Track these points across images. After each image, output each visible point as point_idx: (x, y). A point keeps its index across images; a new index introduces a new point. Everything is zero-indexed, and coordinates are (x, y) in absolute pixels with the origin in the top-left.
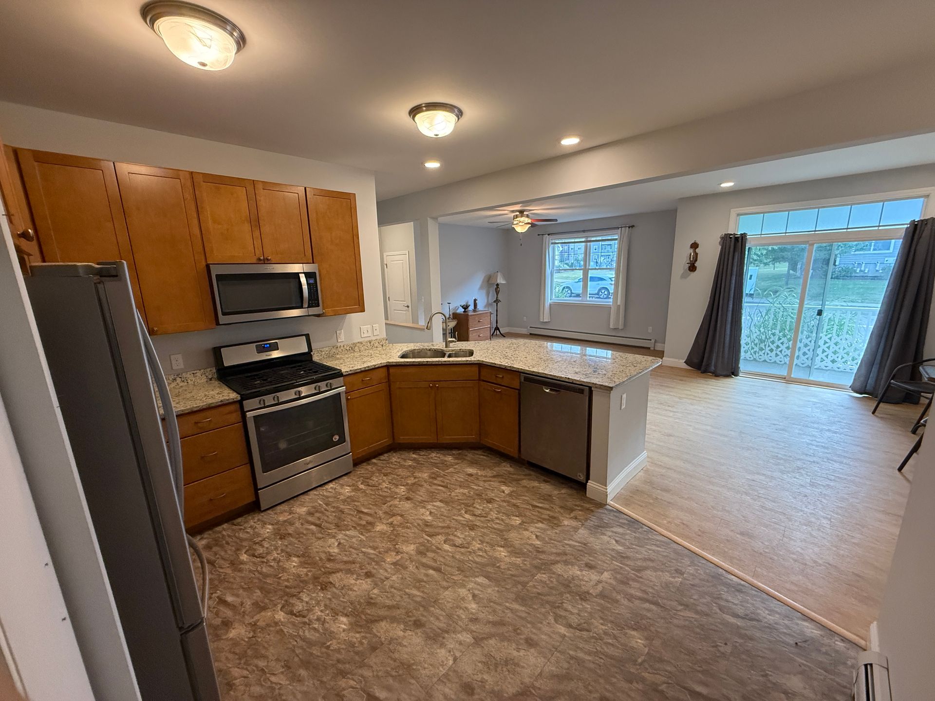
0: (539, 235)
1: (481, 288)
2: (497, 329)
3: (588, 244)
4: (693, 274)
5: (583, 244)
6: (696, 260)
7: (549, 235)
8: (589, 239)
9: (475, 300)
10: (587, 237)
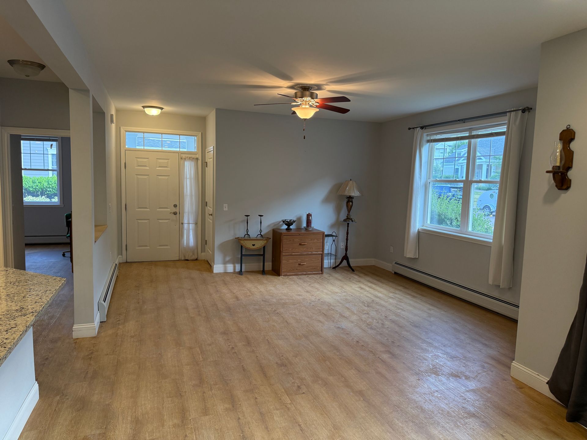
0: (410, 129)
1: (327, 200)
2: (346, 258)
3: (473, 141)
4: (565, 196)
5: (466, 141)
6: (569, 168)
7: (422, 128)
8: (474, 133)
9: (309, 216)
10: (470, 130)
